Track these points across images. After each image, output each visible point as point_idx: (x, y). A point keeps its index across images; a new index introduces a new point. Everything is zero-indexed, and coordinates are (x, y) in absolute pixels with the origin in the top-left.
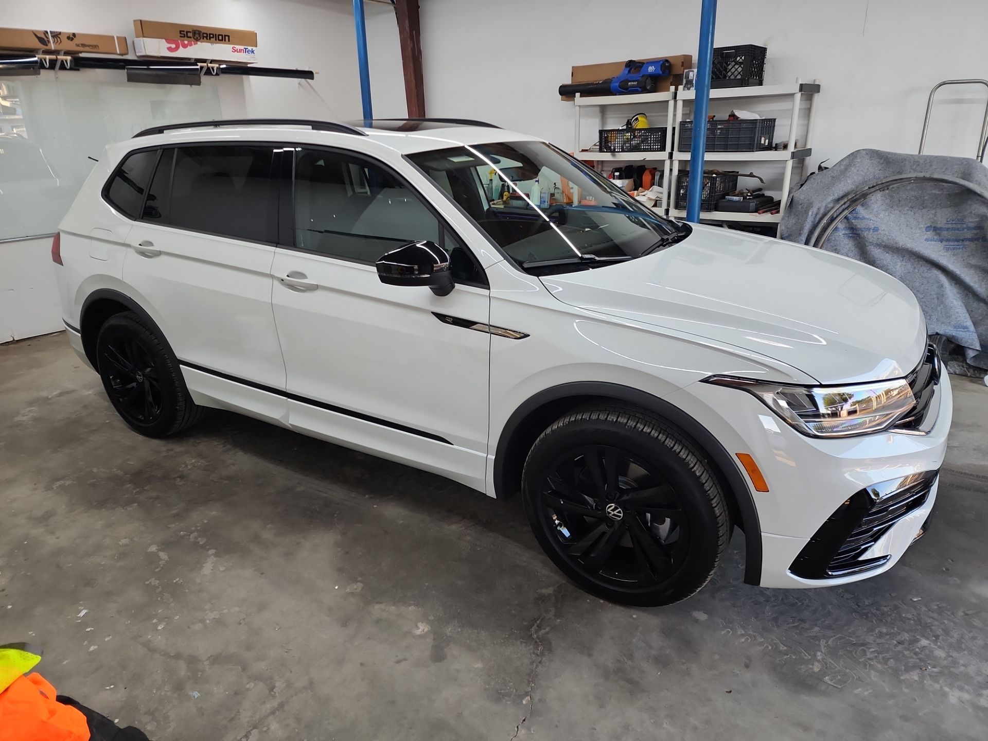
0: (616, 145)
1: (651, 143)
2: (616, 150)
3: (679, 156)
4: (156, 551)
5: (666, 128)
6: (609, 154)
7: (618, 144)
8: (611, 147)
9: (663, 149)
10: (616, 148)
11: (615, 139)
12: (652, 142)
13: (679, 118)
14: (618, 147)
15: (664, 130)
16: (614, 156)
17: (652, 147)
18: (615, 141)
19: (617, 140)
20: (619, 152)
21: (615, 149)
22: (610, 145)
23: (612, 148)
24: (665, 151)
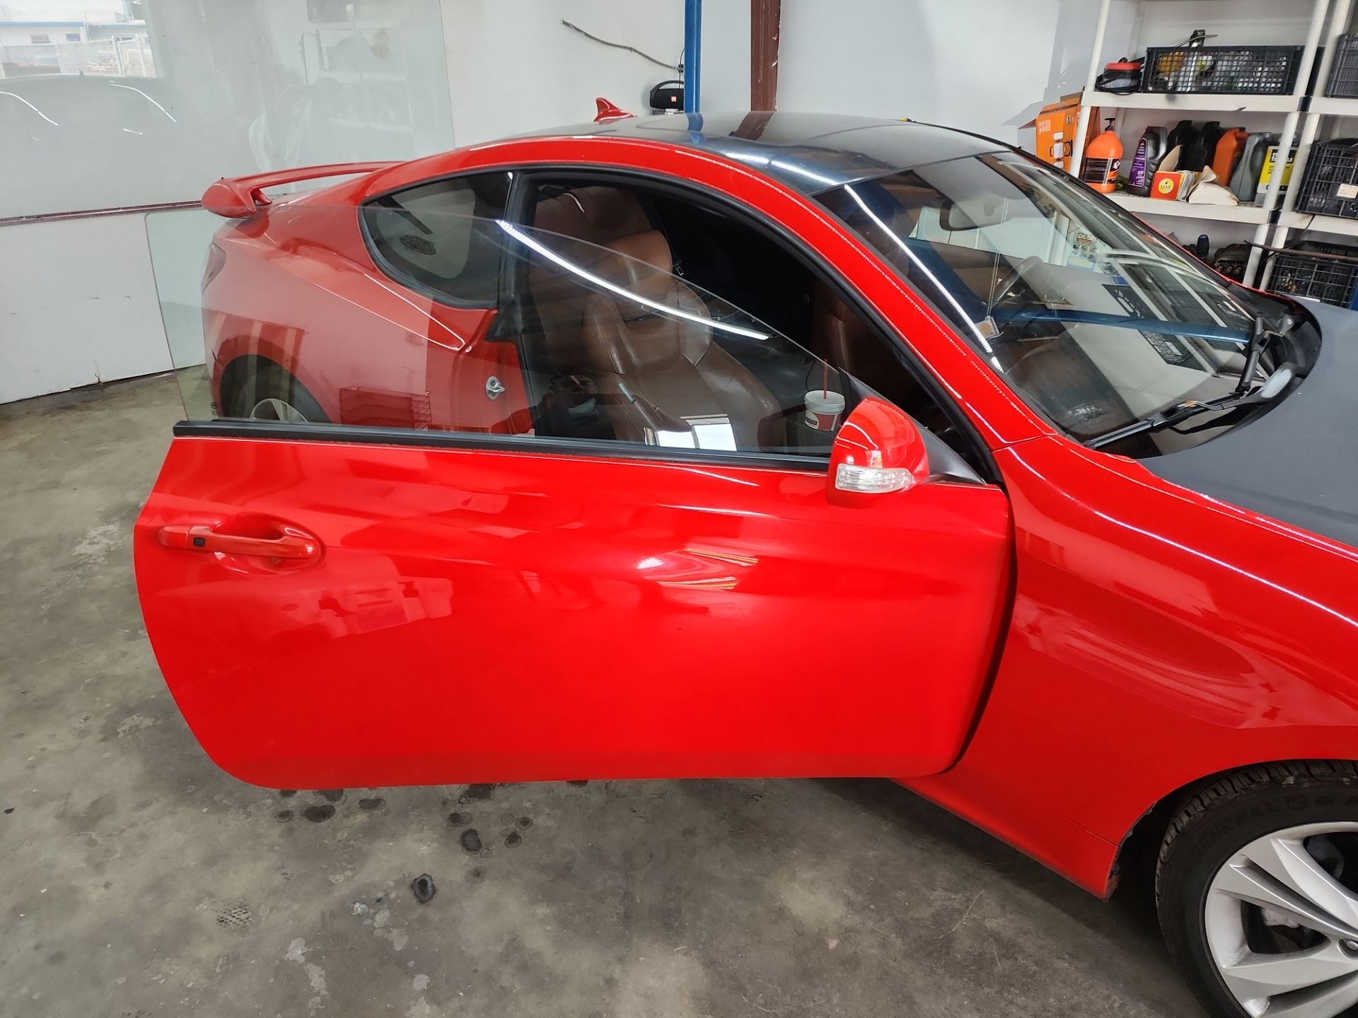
0: (1181, 79)
1: (1260, 77)
2: (1179, 89)
3: (1322, 106)
4: (302, 959)
5: (1303, 48)
6: (1162, 96)
7: (1184, 76)
8: (1167, 83)
9: (1288, 89)
10: (1180, 84)
11: (1181, 67)
12: (1265, 74)
13: (1339, 27)
14: (1183, 82)
15: (1295, 54)
16: (1171, 100)
17: (1263, 85)
18: (1180, 71)
19: (1183, 69)
20: (1184, 93)
21: (1175, 86)
22: (1167, 79)
23: (1170, 84)
24: (1291, 94)
